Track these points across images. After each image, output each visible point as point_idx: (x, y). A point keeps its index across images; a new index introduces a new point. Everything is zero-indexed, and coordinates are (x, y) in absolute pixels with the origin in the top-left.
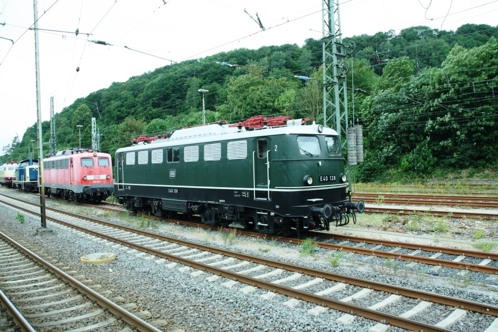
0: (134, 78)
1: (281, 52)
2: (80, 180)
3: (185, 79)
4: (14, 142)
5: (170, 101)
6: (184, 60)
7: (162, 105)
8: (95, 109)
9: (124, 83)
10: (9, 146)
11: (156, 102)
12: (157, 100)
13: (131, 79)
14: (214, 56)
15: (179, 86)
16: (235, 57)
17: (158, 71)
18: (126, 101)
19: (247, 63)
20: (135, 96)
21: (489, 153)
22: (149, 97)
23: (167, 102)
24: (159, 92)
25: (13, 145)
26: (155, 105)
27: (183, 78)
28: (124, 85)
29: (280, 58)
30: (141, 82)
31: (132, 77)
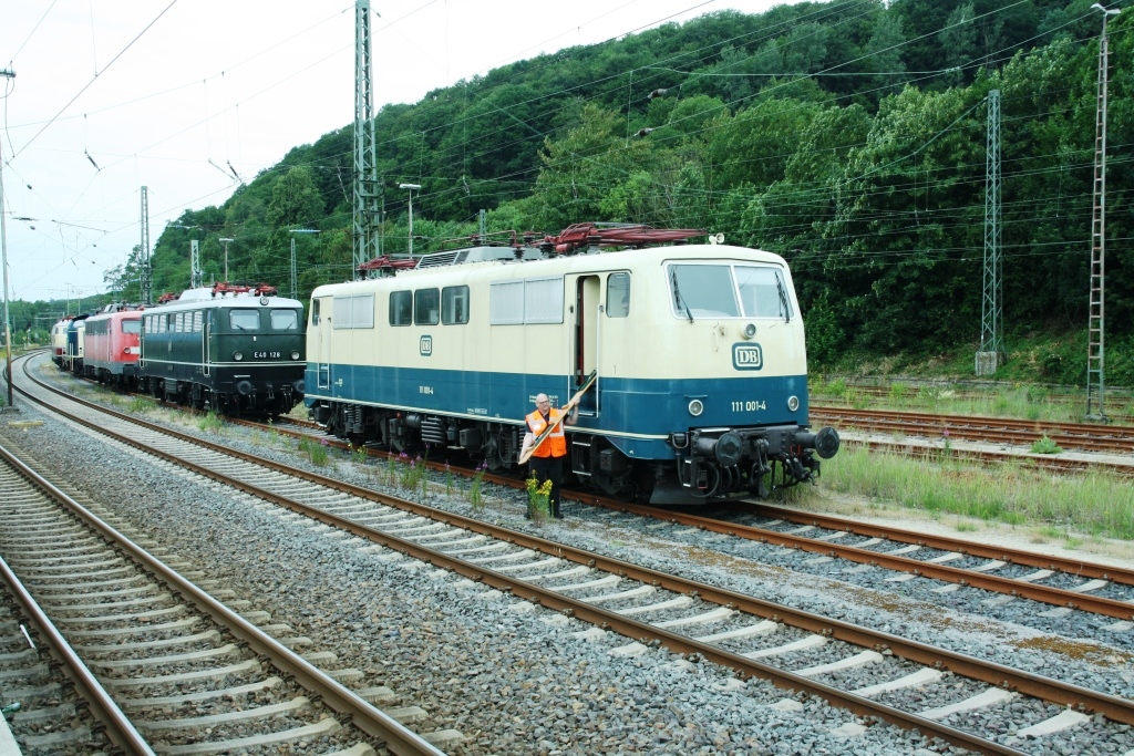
0: (437, 92)
1: (816, 24)
2: (119, 354)
3: (557, 101)
4: (133, 259)
5: (518, 161)
6: (564, 47)
7: (497, 170)
8: (333, 178)
9: (412, 107)
10: (118, 271)
11: (483, 162)
12: (485, 157)
13: (430, 96)
14: (644, 35)
15: (541, 120)
16: (697, 38)
17: (497, 77)
18: (409, 157)
19: (721, 59)
20: (433, 146)
21: (942, 323)
22: (464, 149)
23: (511, 164)
24: (491, 137)
25: (129, 269)
26: (477, 171)
27: (552, 100)
28: (409, 113)
29: (813, 41)
30: (450, 107)
31: (432, 90)
